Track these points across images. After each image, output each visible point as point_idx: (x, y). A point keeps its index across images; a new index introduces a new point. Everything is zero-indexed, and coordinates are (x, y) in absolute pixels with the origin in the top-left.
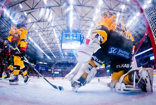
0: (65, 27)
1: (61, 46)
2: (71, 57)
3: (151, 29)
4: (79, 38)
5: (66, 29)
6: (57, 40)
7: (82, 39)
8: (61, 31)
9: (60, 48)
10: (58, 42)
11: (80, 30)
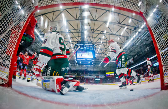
0: (79, 39)
1: (76, 55)
2: (84, 65)
3: (157, 44)
4: (92, 49)
5: (80, 41)
6: (73, 49)
7: (94, 49)
8: (76, 42)
9: (75, 57)
10: (73, 52)
11: (93, 42)
